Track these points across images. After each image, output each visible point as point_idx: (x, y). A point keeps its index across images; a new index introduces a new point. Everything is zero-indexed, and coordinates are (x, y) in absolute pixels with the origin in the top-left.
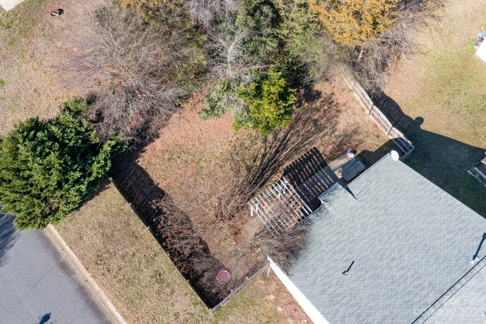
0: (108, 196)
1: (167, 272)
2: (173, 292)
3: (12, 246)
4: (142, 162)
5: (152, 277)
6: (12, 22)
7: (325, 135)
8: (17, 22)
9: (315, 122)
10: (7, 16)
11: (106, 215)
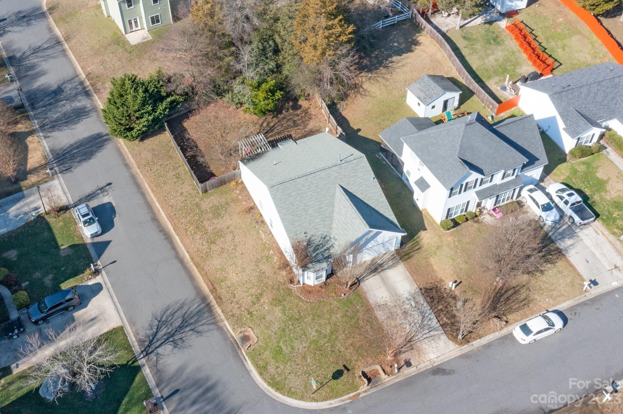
0: (162, 138)
1: (183, 175)
2: (183, 183)
3: (100, 152)
4: (185, 124)
5: (174, 175)
6: (133, 50)
7: (298, 129)
8: (136, 51)
9: (294, 121)
10: (131, 47)
11: (157, 145)
